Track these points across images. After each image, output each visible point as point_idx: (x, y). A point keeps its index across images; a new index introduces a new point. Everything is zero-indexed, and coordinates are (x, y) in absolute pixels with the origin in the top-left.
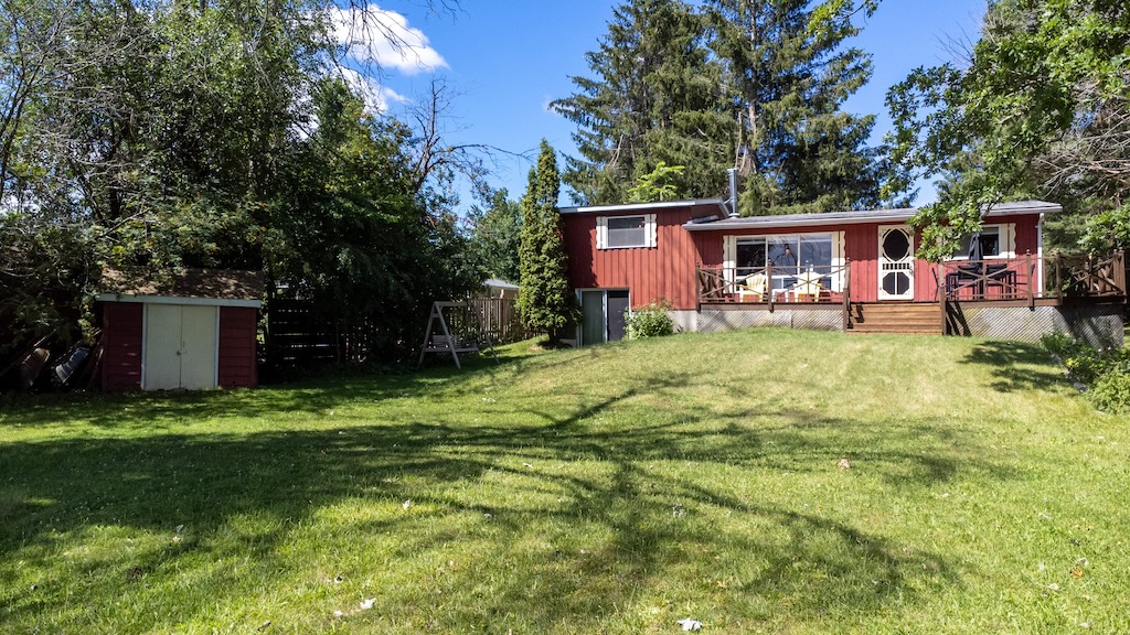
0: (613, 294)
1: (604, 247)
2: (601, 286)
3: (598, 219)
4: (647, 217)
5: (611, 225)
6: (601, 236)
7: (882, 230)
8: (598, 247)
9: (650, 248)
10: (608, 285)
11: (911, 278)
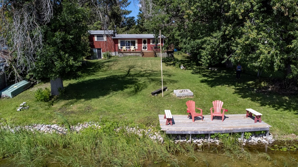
3: (95, 36)
4: (104, 35)
8: (95, 41)
9: (105, 41)
10: (97, 48)
11: (147, 47)
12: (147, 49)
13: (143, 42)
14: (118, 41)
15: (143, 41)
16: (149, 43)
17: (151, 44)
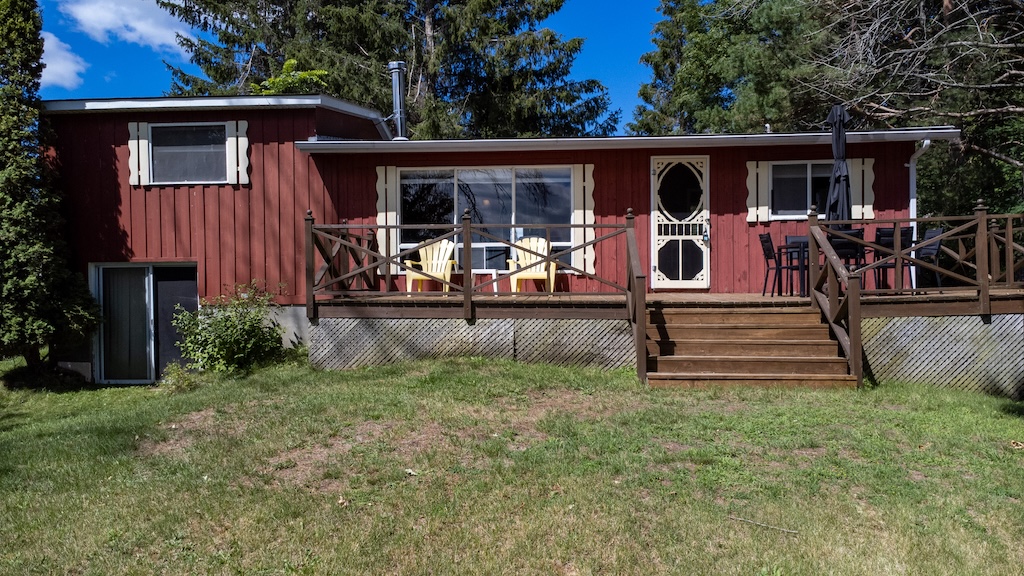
0: (164, 273)
1: (145, 182)
2: (139, 257)
3: (132, 126)
4: (230, 125)
5: (157, 140)
6: (139, 160)
7: (657, 164)
8: (133, 181)
9: (236, 187)
10: (154, 257)
11: (706, 251)
12: (702, 280)
13: (655, 199)
14: (380, 186)
15: (655, 184)
16: (729, 201)
17: (759, 213)
